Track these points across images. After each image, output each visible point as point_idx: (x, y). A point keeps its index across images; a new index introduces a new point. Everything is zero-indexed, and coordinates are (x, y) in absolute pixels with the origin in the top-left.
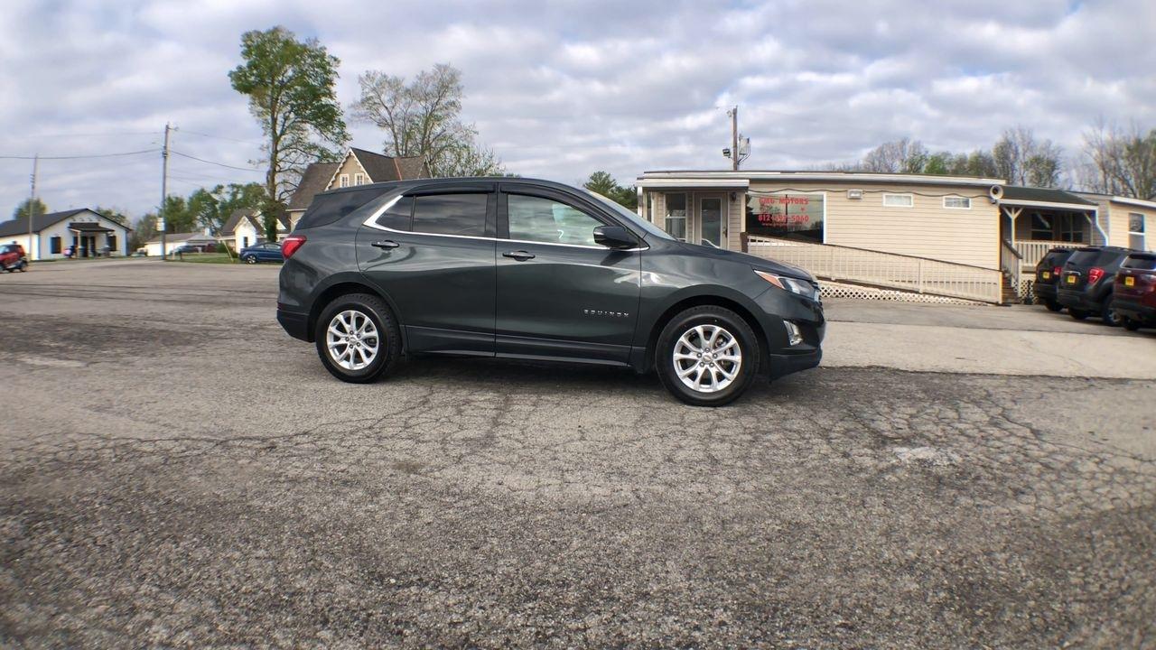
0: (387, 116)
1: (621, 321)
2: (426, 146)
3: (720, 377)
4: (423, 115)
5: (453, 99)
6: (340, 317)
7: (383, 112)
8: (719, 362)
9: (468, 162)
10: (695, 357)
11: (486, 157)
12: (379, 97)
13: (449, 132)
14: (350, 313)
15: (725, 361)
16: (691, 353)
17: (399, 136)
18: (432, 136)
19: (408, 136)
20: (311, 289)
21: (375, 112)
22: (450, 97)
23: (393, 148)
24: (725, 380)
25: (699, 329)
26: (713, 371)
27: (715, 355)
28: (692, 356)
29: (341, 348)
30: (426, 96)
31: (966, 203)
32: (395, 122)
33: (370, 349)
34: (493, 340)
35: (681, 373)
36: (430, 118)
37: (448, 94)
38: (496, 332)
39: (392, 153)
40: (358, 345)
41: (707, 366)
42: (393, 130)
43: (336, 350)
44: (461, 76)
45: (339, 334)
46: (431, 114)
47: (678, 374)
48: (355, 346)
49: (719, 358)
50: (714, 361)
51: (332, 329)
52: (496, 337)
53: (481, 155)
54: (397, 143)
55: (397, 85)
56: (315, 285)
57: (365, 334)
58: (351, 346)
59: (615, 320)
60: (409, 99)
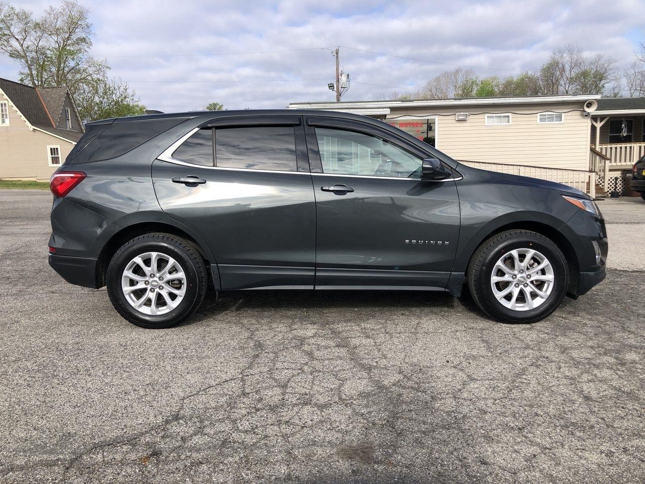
0: (19, 48)
1: (442, 248)
2: (61, 77)
3: (534, 295)
4: (56, 49)
5: (83, 35)
6: (138, 260)
7: (15, 44)
8: (532, 282)
9: (105, 93)
10: (510, 279)
11: (122, 89)
12: (9, 28)
13: (82, 66)
14: (150, 255)
15: (537, 281)
16: (506, 276)
17: (33, 67)
18: (67, 69)
19: (42, 68)
20: (99, 231)
21: (6, 43)
22: (79, 34)
23: (29, 78)
24: (538, 298)
25: (515, 253)
26: (528, 290)
27: (529, 276)
28: (507, 278)
29: (139, 294)
30: (57, 31)
31: (559, 118)
32: (28, 54)
33: (175, 292)
34: (313, 273)
35: (499, 295)
36: (63, 53)
37: (77, 30)
38: (316, 266)
39: (28, 82)
40: (161, 288)
41: (521, 286)
42: (27, 62)
43: (132, 295)
44: (89, 14)
45: (135, 277)
46: (62, 48)
47: (496, 296)
48: (157, 290)
49: (532, 279)
50: (528, 281)
51: (128, 273)
52: (315, 271)
53: (116, 88)
54: (32, 75)
55: (26, 18)
56: (105, 226)
57: (169, 277)
58: (152, 290)
59: (436, 249)
60: (39, 33)
